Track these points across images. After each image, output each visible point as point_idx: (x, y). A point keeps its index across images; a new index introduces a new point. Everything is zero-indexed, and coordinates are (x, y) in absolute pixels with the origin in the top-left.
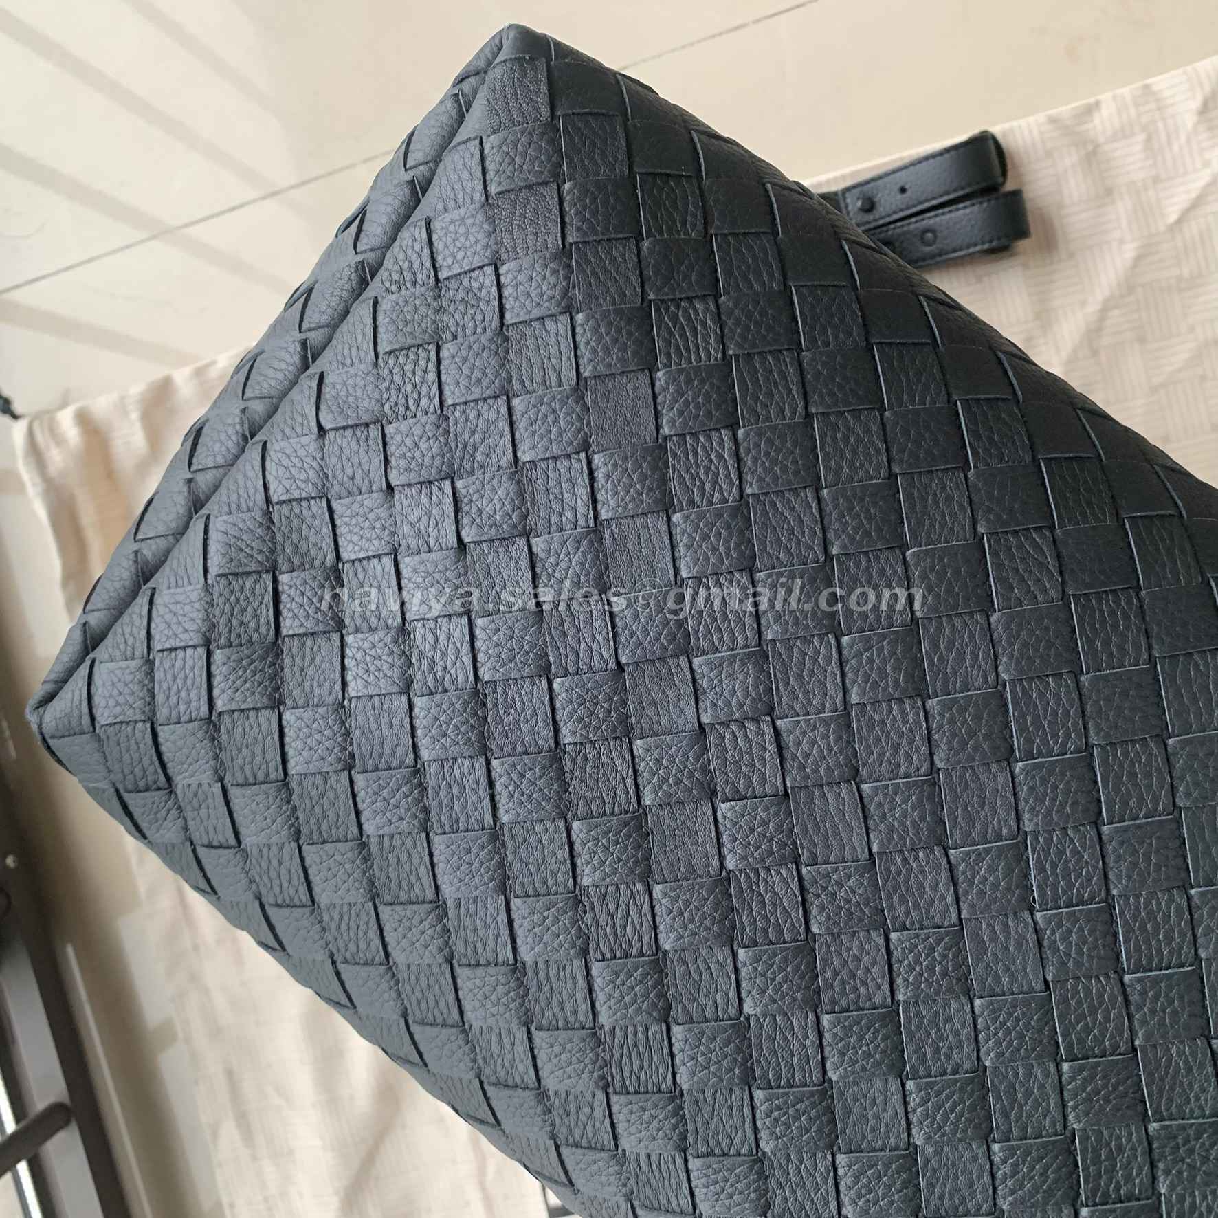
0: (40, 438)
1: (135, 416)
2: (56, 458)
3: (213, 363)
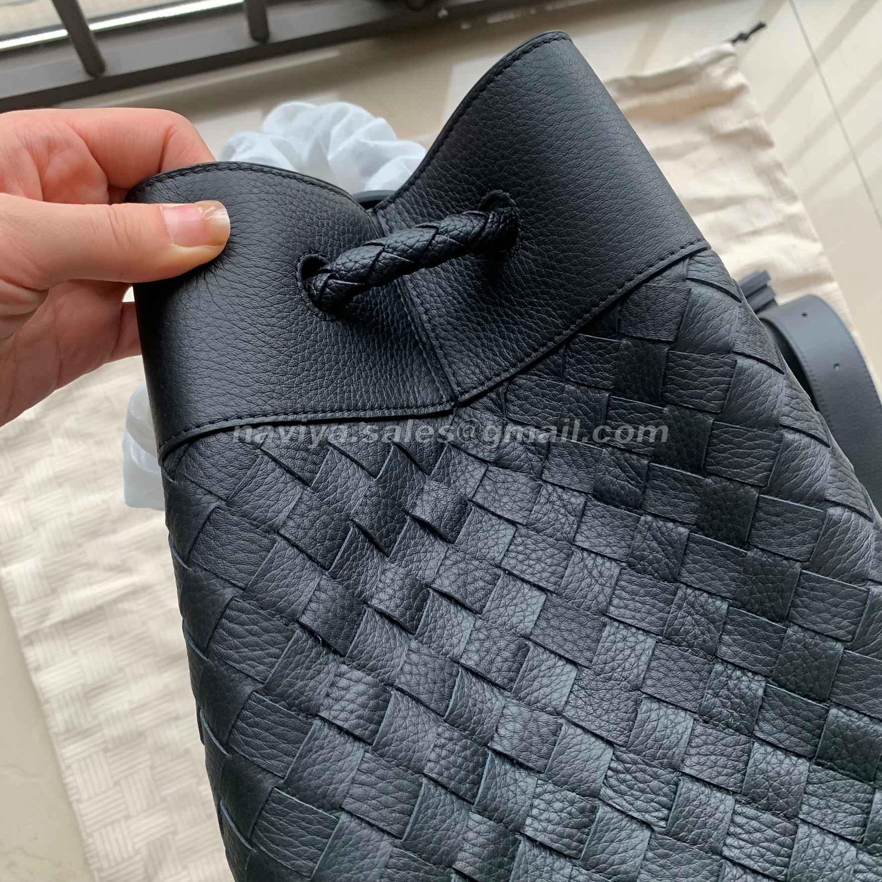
0: (728, 61)
1: (746, 124)
2: (717, 72)
3: (785, 174)
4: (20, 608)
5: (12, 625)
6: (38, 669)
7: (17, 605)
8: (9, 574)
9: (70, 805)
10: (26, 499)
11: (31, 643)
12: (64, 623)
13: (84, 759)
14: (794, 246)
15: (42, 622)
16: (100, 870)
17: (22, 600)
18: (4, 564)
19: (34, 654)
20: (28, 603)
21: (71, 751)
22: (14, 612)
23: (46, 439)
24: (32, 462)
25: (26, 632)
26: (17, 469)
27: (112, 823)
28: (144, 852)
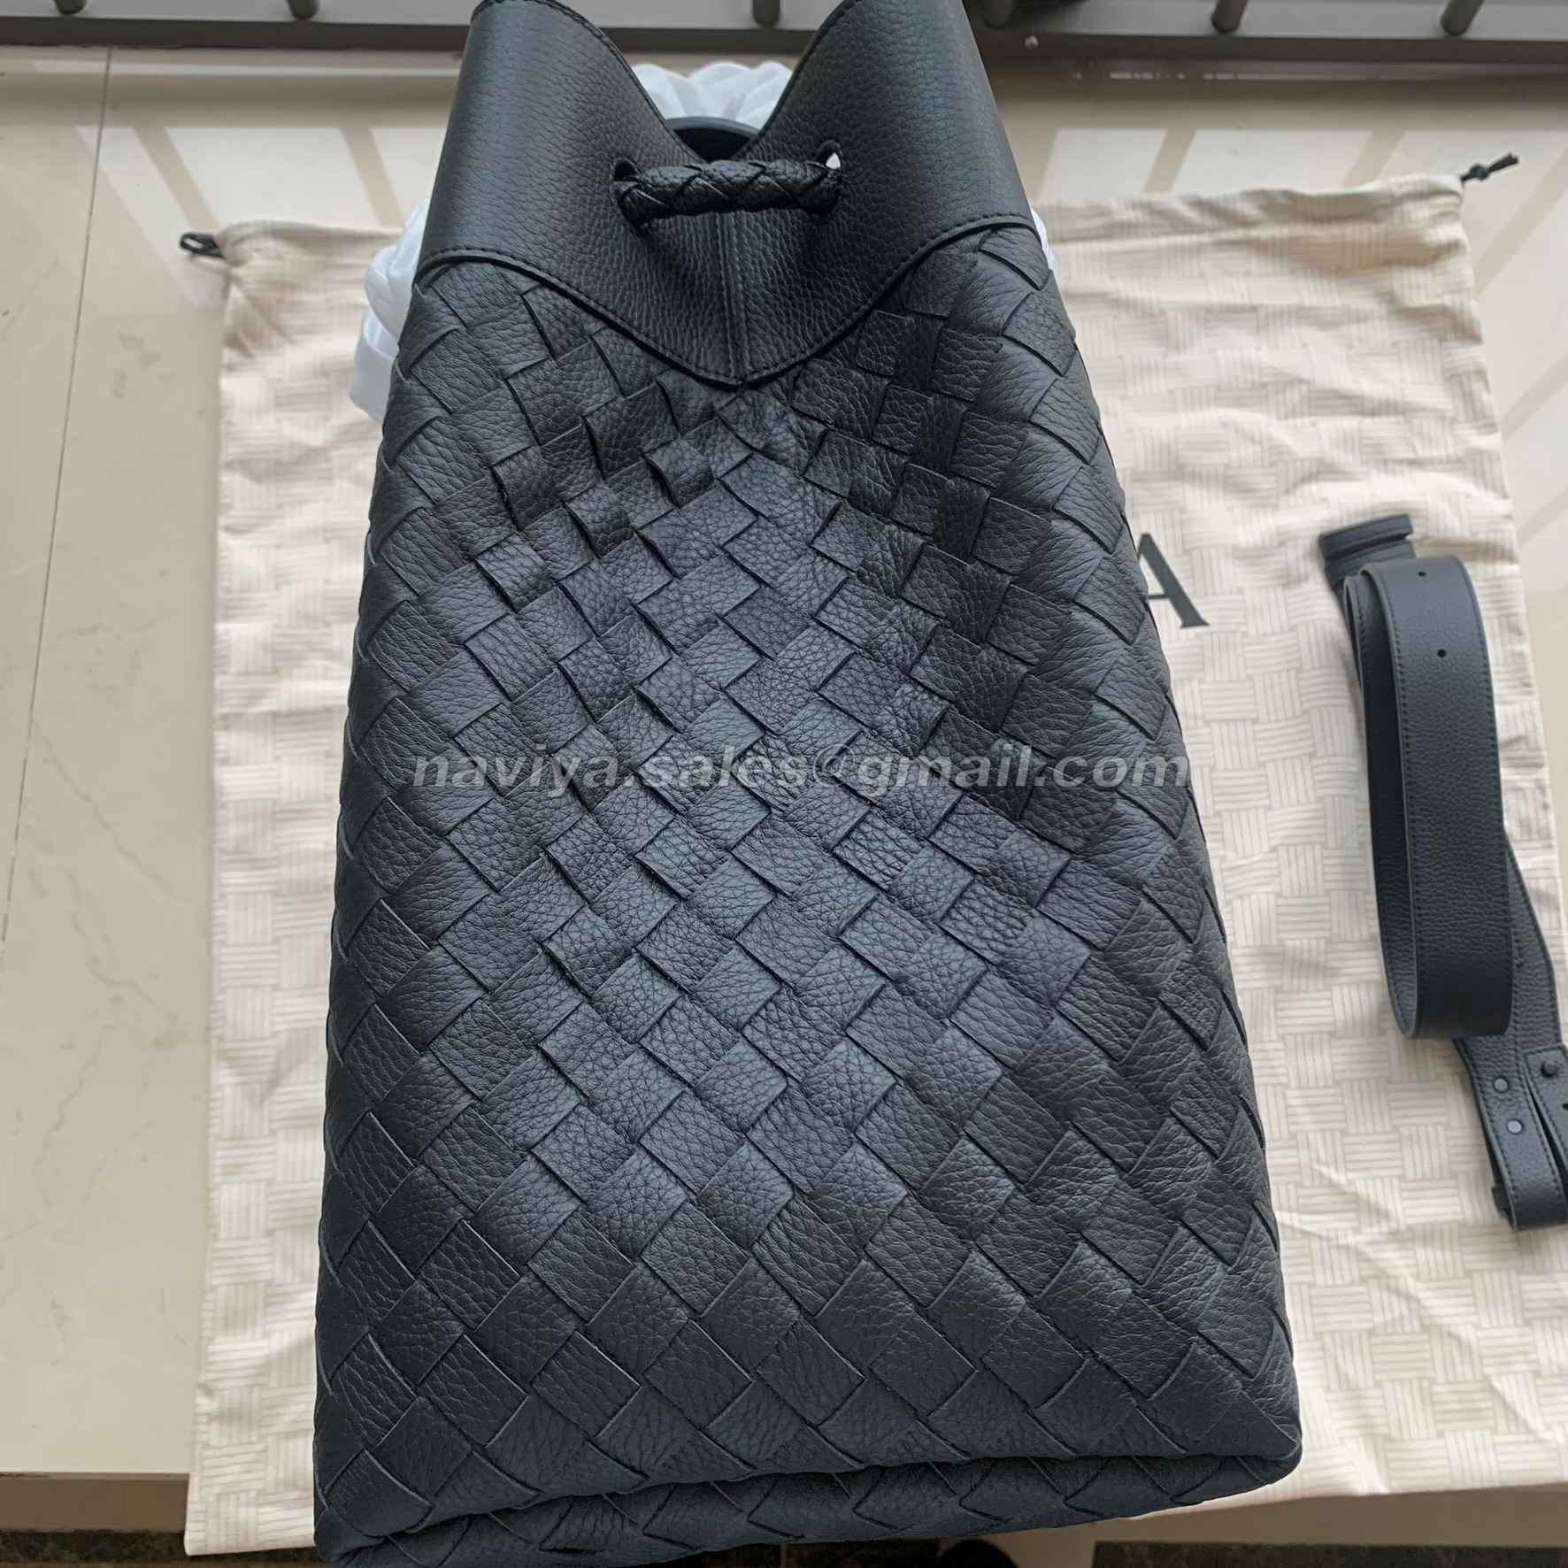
0: (1442, 201)
4: (227, 678)
5: (211, 696)
6: (225, 761)
7: (225, 673)
8: (227, 632)
9: (209, 946)
10: (278, 547)
11: (227, 728)
12: (276, 715)
13: (247, 893)
14: (1468, 496)
15: (247, 705)
16: (221, 1039)
17: (233, 669)
18: (227, 618)
19: (226, 742)
20: (239, 674)
21: (233, 878)
22: (219, 682)
23: (327, 478)
24: (302, 501)
25: (226, 710)
26: (280, 506)
27: (254, 987)
28: (283, 1037)
